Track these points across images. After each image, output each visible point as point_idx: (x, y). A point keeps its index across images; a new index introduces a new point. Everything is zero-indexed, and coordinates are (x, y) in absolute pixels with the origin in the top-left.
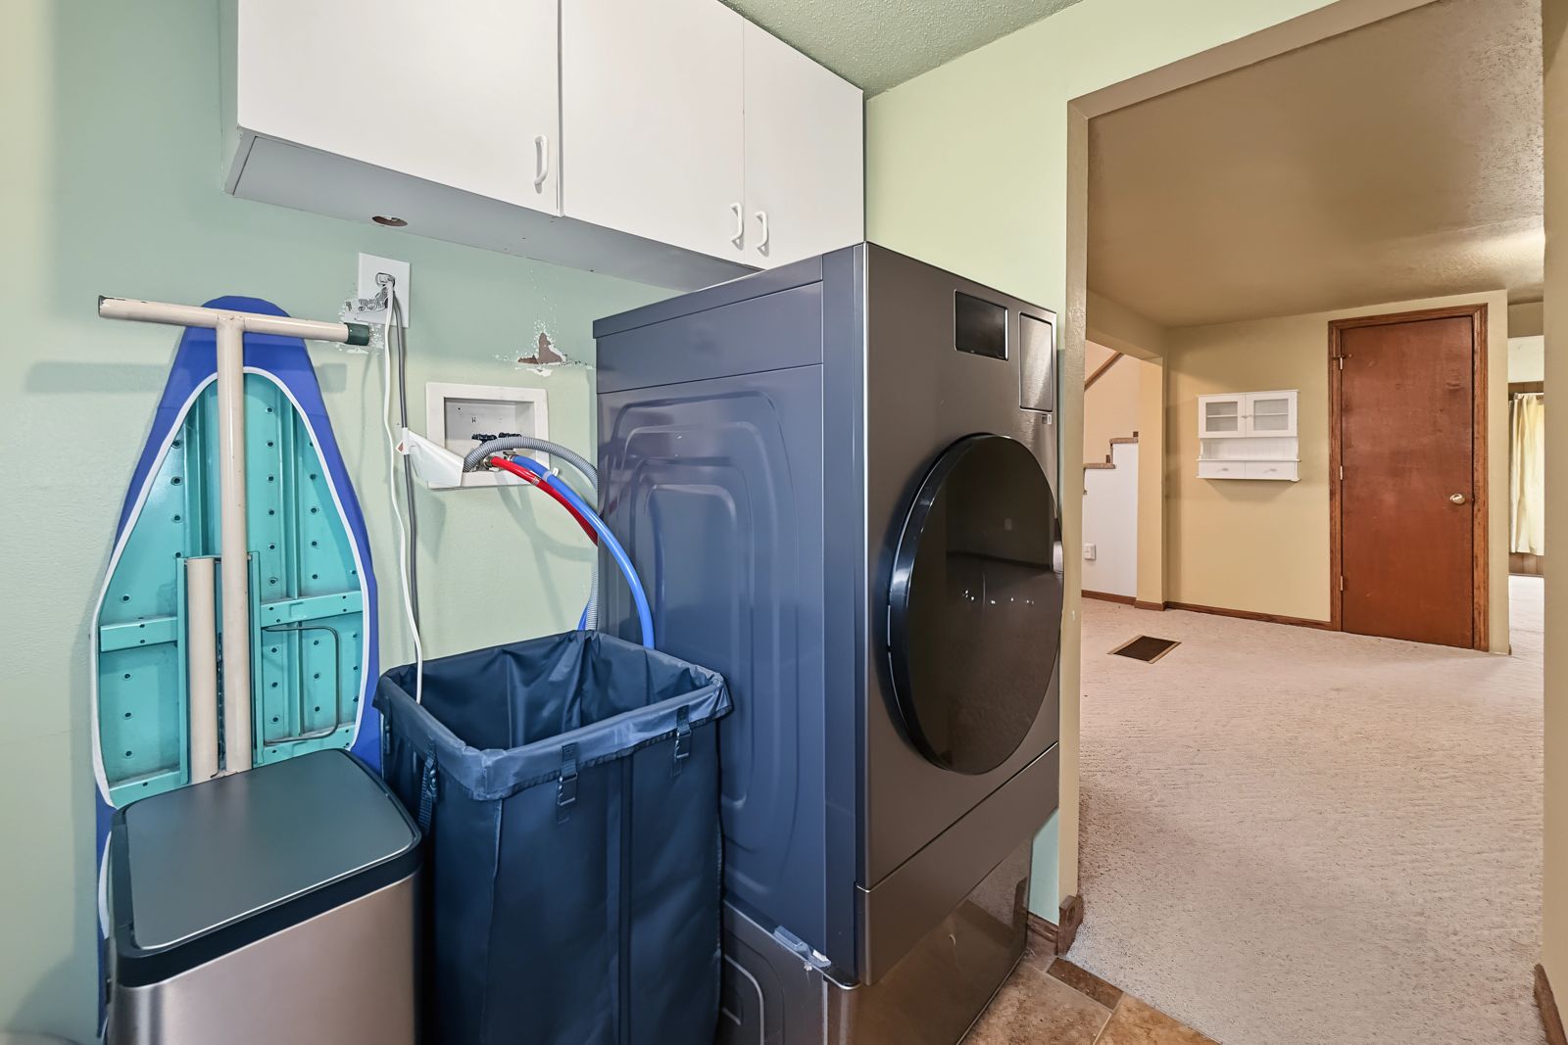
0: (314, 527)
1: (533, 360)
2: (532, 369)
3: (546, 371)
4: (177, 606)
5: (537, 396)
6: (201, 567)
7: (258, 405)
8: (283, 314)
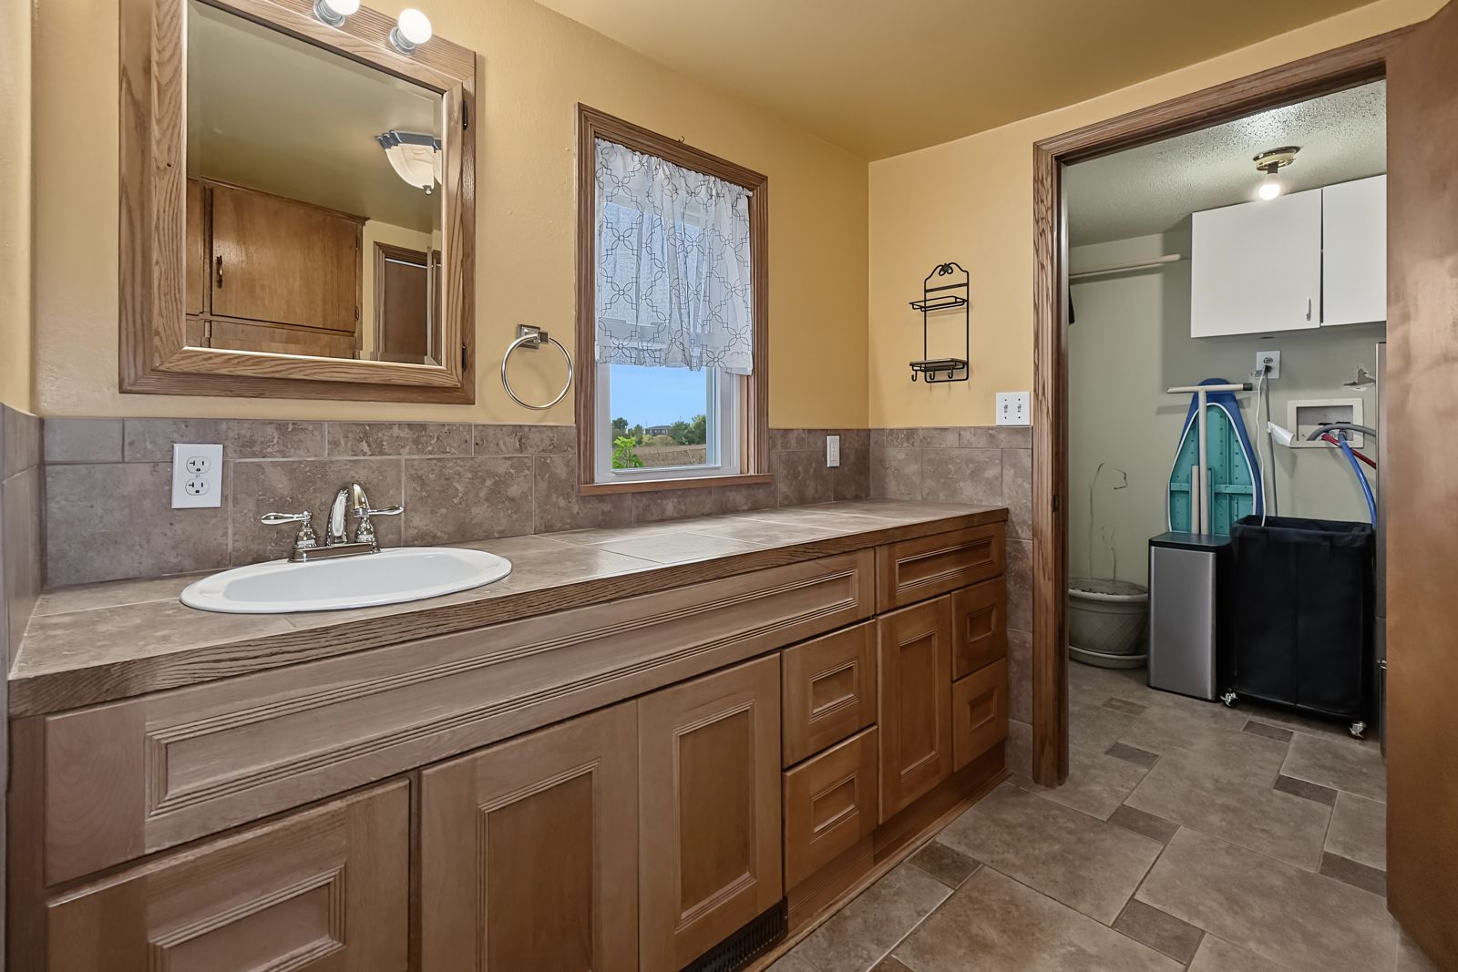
0: (1237, 459)
1: (1354, 384)
2: (1354, 388)
3: (1363, 389)
4: (1189, 480)
5: (1357, 403)
6: (1195, 468)
7: (1215, 415)
8: (1227, 383)
